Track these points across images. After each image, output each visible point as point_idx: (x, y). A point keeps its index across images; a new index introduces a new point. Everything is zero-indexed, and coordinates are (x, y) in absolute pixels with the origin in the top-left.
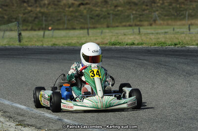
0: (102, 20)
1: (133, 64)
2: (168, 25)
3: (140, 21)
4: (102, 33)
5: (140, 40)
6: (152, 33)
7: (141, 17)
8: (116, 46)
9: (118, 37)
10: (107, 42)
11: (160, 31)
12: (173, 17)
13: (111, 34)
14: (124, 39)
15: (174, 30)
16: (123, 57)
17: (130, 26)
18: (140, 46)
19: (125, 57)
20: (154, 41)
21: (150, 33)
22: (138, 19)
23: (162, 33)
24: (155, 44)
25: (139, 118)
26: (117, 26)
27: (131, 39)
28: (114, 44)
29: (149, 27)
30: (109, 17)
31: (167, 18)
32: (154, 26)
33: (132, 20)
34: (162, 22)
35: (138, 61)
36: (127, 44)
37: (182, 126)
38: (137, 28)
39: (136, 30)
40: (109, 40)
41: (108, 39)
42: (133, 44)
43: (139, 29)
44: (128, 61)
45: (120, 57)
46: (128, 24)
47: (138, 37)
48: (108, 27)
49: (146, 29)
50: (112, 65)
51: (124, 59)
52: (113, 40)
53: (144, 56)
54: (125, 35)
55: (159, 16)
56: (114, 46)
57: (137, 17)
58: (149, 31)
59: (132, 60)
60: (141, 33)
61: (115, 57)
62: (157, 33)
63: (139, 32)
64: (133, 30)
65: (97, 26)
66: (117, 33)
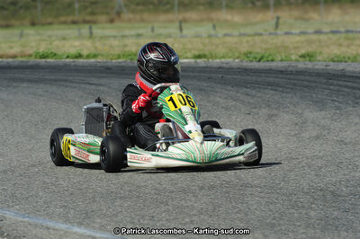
0: (22, 12)
1: (80, 93)
2: (142, 21)
3: (93, 14)
4: (21, 35)
5: (93, 49)
6: (115, 37)
7: (94, 6)
8: (48, 60)
9: (51, 44)
10: (31, 52)
11: (127, 32)
12: (151, 7)
13: (38, 38)
14: (64, 46)
15: (153, 30)
16: (61, 80)
17: (74, 22)
18: (92, 60)
19: (65, 81)
20: (117, 51)
21: (110, 37)
22: (89, 10)
23: (132, 36)
24: (119, 57)
25: (91, 191)
26: (50, 24)
27: (75, 47)
28: (43, 56)
29: (109, 25)
30: (35, 7)
31: (140, 7)
32: (117, 24)
33: (76, 12)
34: (131, 16)
35: (88, 86)
36: (68, 57)
37: (168, 205)
38: (87, 26)
39: (85, 30)
40: (35, 49)
41: (32, 47)
42: (80, 56)
43: (90, 28)
44: (71, 87)
45: (55, 80)
46: (70, 19)
47: (88, 43)
48: (33, 24)
49: (103, 28)
50: (40, 95)
51: (62, 83)
52: (42, 49)
53: (99, 77)
54: (64, 39)
55: (126, 5)
56: (43, 60)
57: (86, 8)
58: (108, 32)
59: (76, 85)
60: (94, 35)
61: (46, 79)
62: (123, 36)
63: (91, 33)
64: (79, 30)
65: (14, 22)
66: (50, 36)
